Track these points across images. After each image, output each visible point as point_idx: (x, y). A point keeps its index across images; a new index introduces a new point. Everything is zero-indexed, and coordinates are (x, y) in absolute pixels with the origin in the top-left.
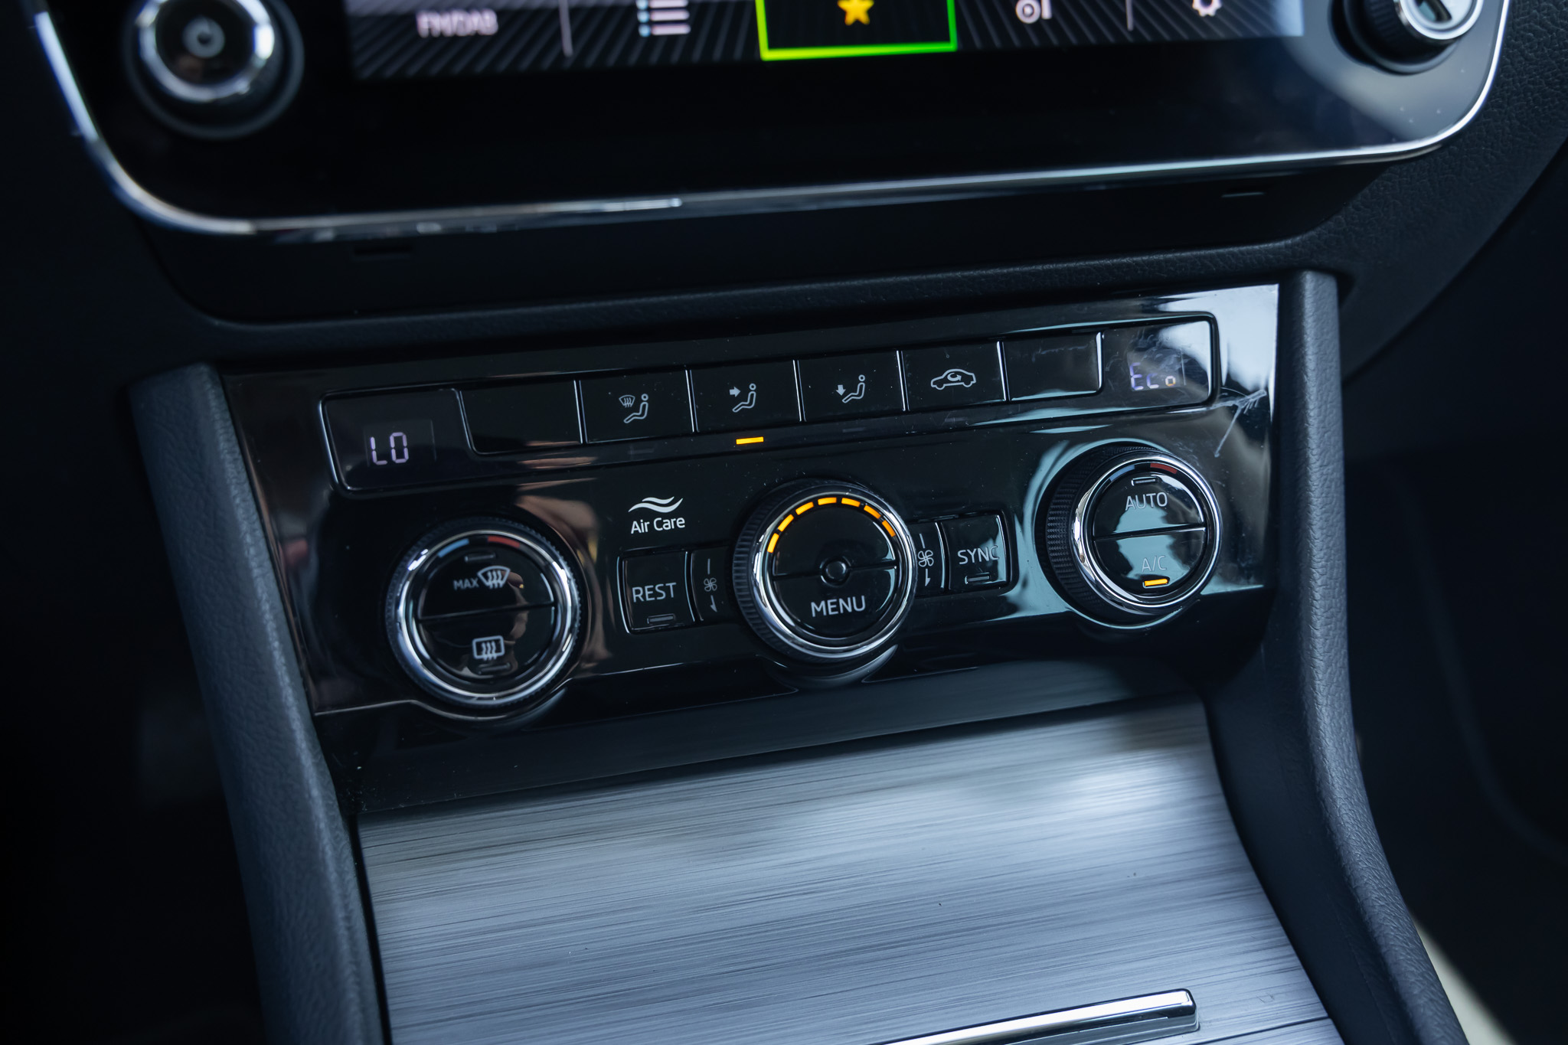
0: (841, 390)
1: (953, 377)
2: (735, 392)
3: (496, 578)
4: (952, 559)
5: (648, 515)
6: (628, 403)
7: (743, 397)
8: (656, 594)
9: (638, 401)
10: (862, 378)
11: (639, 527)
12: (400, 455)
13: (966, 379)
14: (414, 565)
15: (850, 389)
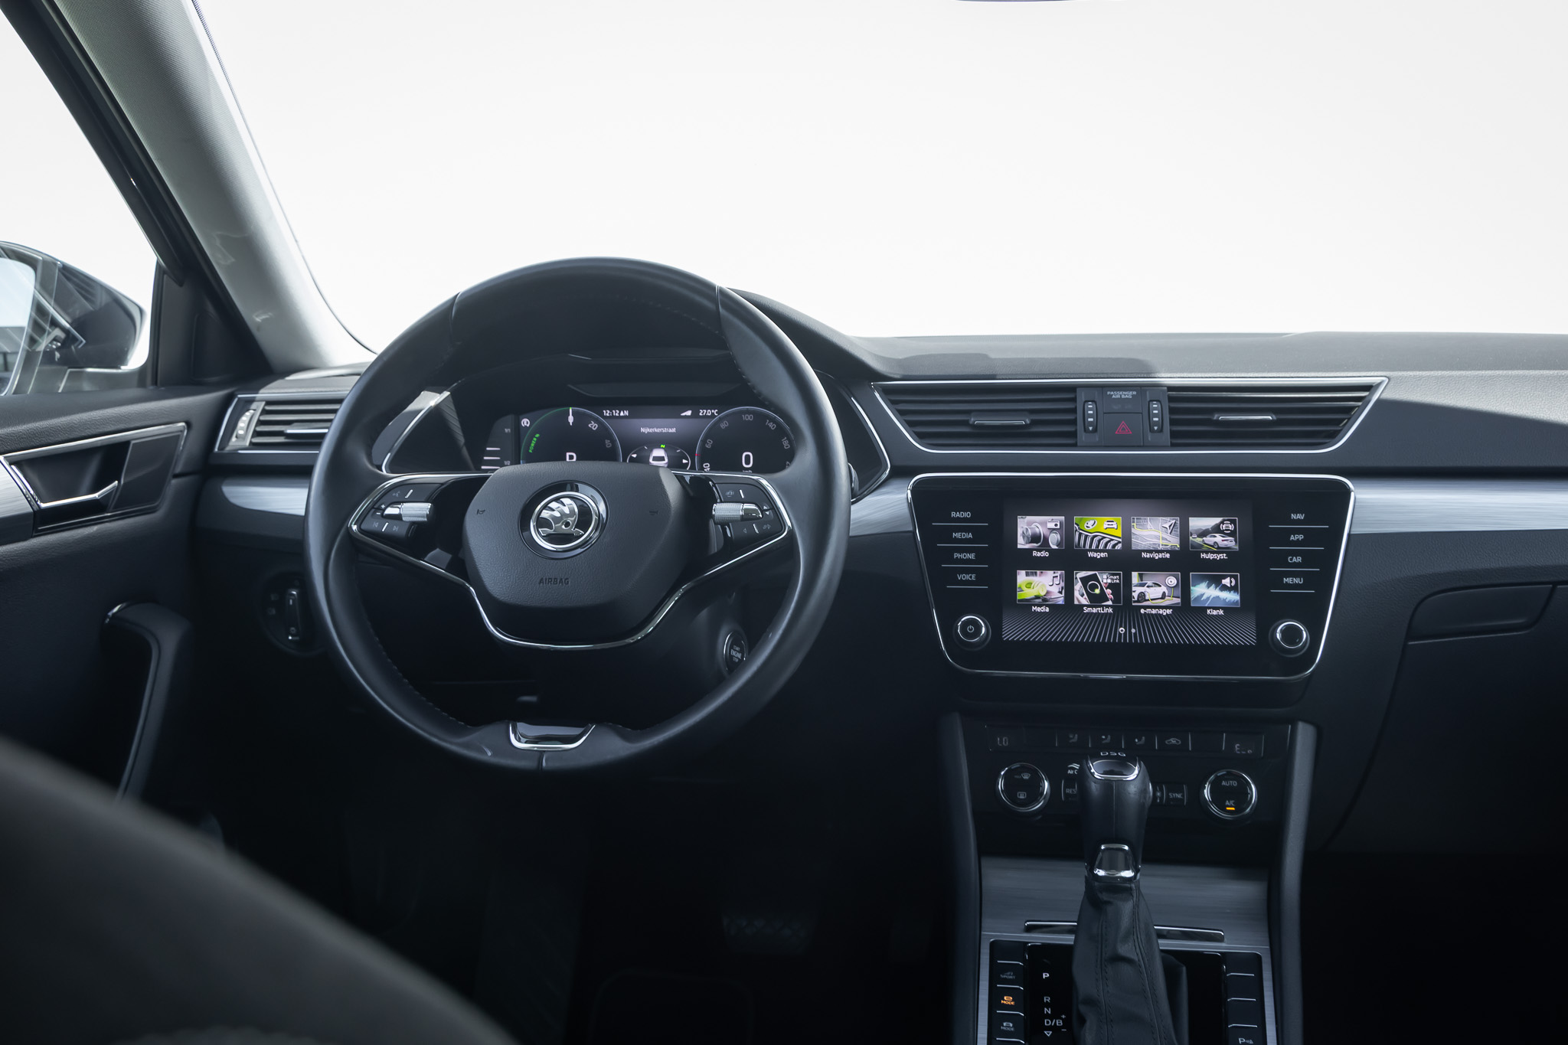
0: (1136, 740)
1: (1173, 741)
2: (1104, 737)
3: (1026, 777)
4: (1168, 795)
5: (1073, 769)
6: (1071, 736)
7: (1106, 738)
8: (1073, 791)
9: (1074, 736)
10: (1143, 738)
11: (1070, 772)
12: (1005, 743)
13: (1177, 742)
14: (1002, 773)
15: (1139, 740)
